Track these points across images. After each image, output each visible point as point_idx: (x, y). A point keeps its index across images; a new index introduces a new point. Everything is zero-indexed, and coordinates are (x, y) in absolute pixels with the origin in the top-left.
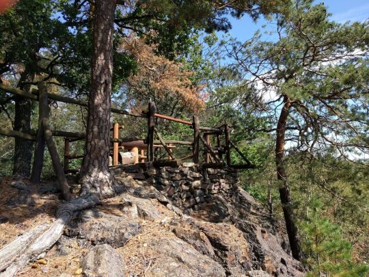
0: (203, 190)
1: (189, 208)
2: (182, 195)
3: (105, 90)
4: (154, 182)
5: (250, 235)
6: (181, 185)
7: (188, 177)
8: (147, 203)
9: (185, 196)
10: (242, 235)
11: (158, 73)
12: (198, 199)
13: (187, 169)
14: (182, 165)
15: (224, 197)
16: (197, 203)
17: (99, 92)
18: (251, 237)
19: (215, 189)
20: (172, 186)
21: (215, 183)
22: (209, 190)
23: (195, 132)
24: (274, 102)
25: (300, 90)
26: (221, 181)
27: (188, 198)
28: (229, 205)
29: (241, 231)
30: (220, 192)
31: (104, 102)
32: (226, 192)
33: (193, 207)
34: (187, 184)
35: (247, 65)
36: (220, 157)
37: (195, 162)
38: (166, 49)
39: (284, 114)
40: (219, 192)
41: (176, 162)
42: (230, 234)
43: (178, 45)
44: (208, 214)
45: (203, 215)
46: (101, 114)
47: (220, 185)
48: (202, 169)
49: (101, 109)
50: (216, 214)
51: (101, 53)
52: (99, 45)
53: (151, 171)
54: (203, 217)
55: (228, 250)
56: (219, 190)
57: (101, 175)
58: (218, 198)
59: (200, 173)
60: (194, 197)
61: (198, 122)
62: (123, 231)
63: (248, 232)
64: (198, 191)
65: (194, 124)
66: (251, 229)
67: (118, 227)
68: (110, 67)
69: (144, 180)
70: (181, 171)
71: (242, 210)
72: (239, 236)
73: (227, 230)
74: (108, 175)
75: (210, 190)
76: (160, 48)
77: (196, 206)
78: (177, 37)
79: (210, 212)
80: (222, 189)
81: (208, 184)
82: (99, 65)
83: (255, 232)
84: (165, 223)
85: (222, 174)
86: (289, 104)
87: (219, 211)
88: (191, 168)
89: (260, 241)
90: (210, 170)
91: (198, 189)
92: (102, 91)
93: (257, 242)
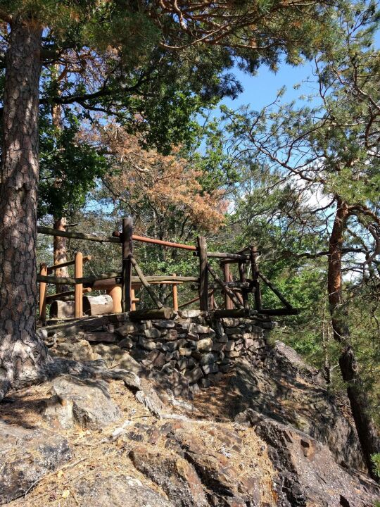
0: (215, 352)
1: (191, 384)
2: (179, 363)
3: (23, 202)
4: (131, 345)
5: (281, 453)
6: (178, 348)
7: (190, 334)
8: (93, 395)
9: (184, 366)
10: (265, 452)
11: (153, 176)
12: (207, 369)
13: (188, 321)
14: (180, 315)
15: (251, 361)
16: (206, 376)
17: (13, 204)
18: (281, 458)
19: (235, 350)
20: (161, 350)
21: (236, 340)
22: (225, 352)
23: (201, 261)
24: (323, 209)
25: (361, 186)
26: (246, 336)
27: (190, 368)
28: (259, 373)
29: (264, 444)
30: (245, 355)
31: (21, 221)
32: (254, 354)
33: (199, 382)
34: (188, 346)
35: (271, 150)
36: (245, 297)
37: (201, 310)
38: (159, 139)
39: (339, 228)
40: (243, 354)
41: (163, 313)
42: (243, 451)
43: (176, 132)
44: (223, 393)
45: (215, 395)
46: (17, 241)
47: (244, 342)
48: (213, 320)
49: (16, 233)
50: (237, 392)
51: (14, 140)
52: (10, 126)
53: (126, 329)
54: (213, 399)
55: (231, 495)
56: (242, 350)
57: (18, 347)
58: (240, 365)
59: (211, 326)
60: (201, 366)
61: (205, 246)
62: (21, 467)
63: (276, 446)
64: (207, 356)
65: (199, 249)
66: (282, 441)
67: (13, 460)
68: (32, 161)
69: (114, 343)
70: (178, 326)
71: (282, 380)
72: (259, 455)
73: (239, 441)
74: (32, 345)
75: (227, 352)
76: (151, 139)
77: (204, 381)
78: (172, 120)
79: (228, 389)
80: (248, 349)
81: (224, 343)
82: (11, 159)
83: (289, 445)
84: (119, 436)
85: (247, 326)
86: (347, 212)
87: (242, 386)
88: (195, 320)
89: (297, 468)
90: (226, 320)
91: (207, 352)
92: (18, 202)
93: (292, 469)
